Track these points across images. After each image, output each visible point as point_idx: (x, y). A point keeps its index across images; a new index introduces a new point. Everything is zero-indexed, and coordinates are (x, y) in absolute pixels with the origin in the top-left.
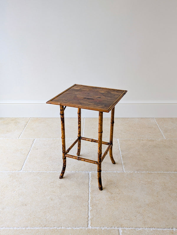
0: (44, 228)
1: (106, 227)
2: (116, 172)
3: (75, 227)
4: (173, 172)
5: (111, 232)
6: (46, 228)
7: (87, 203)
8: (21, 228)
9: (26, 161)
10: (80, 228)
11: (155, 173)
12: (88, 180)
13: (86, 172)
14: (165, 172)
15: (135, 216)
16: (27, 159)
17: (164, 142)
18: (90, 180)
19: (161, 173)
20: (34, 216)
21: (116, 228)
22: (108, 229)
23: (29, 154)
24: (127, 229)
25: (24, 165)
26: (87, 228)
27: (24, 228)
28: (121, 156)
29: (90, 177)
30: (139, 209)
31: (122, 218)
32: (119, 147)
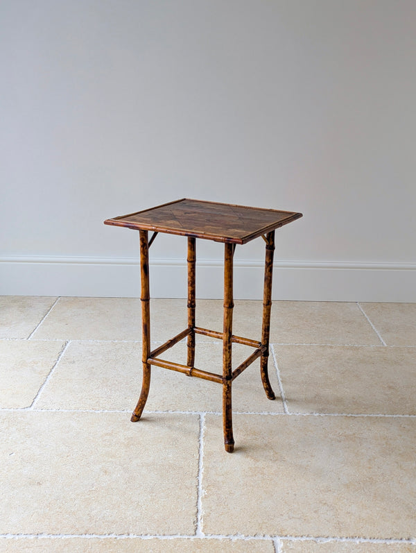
0: (84, 536)
1: (243, 535)
2: (266, 414)
3: (164, 535)
4: (408, 416)
5: (254, 547)
6: (88, 536)
7: (196, 481)
8: (25, 536)
9: (44, 386)
10: (176, 537)
11: (363, 417)
12: (198, 430)
13: (193, 413)
14: (387, 416)
15: (315, 512)
16: (47, 383)
17: (384, 353)
18: (202, 430)
19: (377, 417)
20: (60, 508)
21: (268, 538)
22: (247, 539)
23: (52, 373)
24: (294, 539)
25: (39, 397)
26: (195, 537)
27: (32, 537)
28: (280, 379)
29: (203, 424)
30: (325, 496)
31: (282, 515)
32: (275, 360)
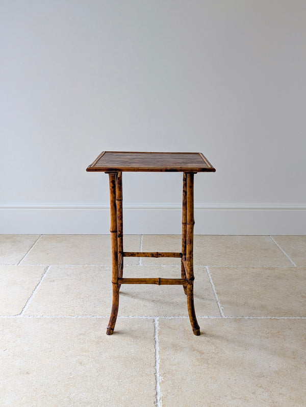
2: (207, 317)
7: (154, 370)
9: (31, 299)
11: (284, 319)
12: (154, 331)
13: (149, 318)
15: (253, 393)
16: (33, 296)
18: (157, 330)
19: (295, 319)
23: (36, 290)
25: (27, 307)
28: (215, 292)
29: (157, 326)
30: (260, 381)
31: (226, 396)
32: (210, 277)
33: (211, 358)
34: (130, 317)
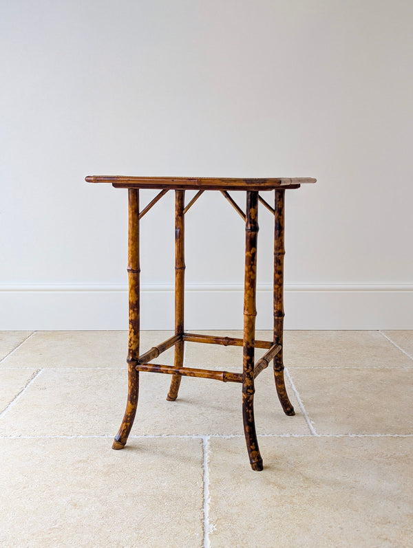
2: (288, 436)
7: (199, 513)
12: (201, 455)
13: (194, 437)
18: (206, 455)
23: (17, 399)
29: (206, 448)
32: (292, 382)
33: (298, 495)
34: (163, 436)
